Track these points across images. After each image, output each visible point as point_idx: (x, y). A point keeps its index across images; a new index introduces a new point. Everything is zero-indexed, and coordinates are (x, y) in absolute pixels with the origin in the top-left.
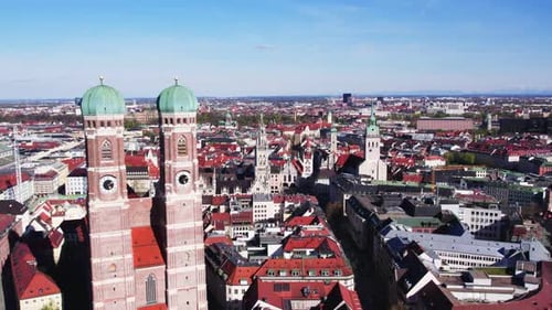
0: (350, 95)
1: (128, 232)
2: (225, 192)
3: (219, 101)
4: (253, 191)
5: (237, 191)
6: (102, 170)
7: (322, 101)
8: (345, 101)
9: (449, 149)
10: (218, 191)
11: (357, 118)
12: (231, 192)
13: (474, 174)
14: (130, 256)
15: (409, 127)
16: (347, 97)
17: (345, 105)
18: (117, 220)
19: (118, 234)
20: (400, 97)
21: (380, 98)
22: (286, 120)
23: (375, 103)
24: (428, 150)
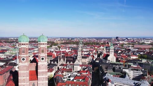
0: (118, 37)
1: (28, 72)
2: (68, 63)
4: (76, 63)
5: (71, 63)
6: (22, 56)
7: (110, 39)
8: (116, 39)
9: (140, 53)
10: (66, 63)
11: (118, 44)
12: (70, 63)
13: (142, 61)
14: (28, 78)
15: (132, 47)
16: (117, 38)
17: (116, 40)
18: (25, 68)
19: (25, 72)
20: (134, 38)
21: (127, 38)
22: (97, 44)
23: (125, 40)
24: (133, 54)
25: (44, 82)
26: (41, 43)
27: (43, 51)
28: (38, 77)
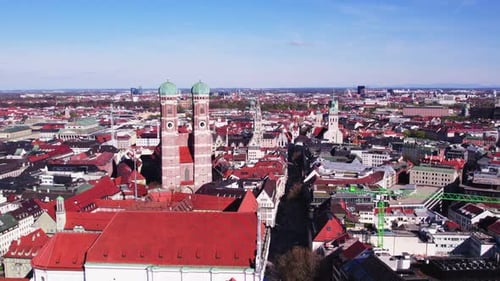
0: (363, 87)
1: (178, 147)
2: (233, 145)
3: (252, 91)
4: (251, 144)
5: (241, 145)
6: (168, 119)
7: (339, 93)
8: (359, 93)
9: (409, 128)
10: (229, 145)
11: (362, 106)
12: (237, 145)
14: (178, 157)
15: (397, 113)
16: (360, 89)
17: (358, 96)
18: (173, 141)
19: (173, 147)
20: (416, 90)
21: (390, 91)
22: (301, 107)
23: (385, 95)
24: (393, 129)
25: (205, 165)
26: (200, 95)
27: (202, 111)
28: (196, 156)
